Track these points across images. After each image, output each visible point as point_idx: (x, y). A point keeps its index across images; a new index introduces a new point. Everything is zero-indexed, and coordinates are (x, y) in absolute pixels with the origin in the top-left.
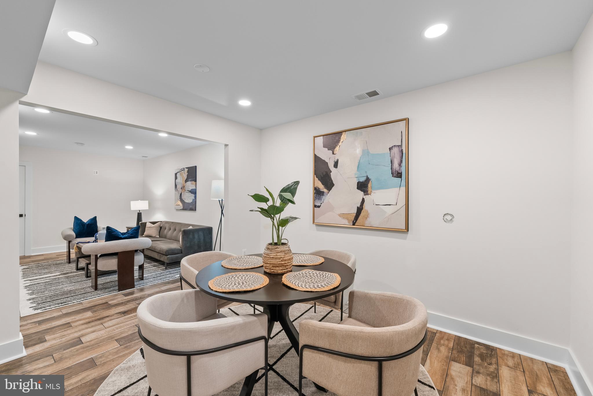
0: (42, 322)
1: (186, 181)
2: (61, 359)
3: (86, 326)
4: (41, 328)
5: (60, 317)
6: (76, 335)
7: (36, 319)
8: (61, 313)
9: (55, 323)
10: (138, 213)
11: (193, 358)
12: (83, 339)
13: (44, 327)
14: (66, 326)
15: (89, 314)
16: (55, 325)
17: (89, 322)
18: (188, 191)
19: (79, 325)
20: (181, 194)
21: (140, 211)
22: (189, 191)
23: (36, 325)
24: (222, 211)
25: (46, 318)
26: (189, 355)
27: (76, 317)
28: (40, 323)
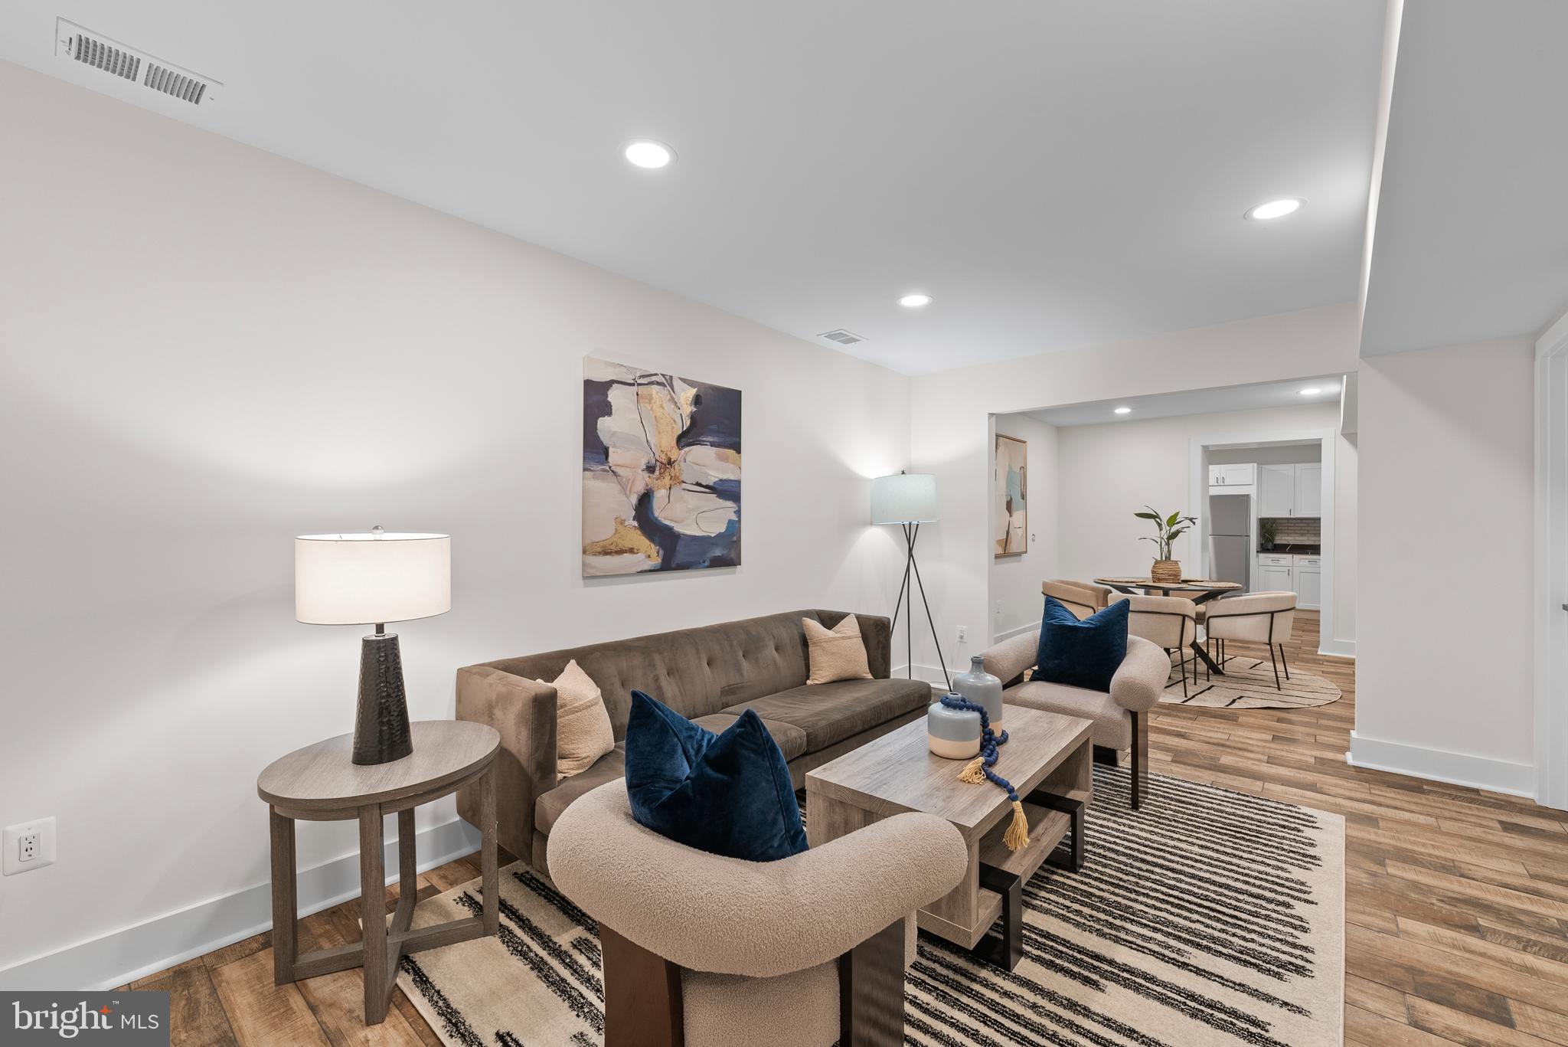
0: (1307, 785)
1: (686, 439)
2: (1308, 735)
3: (1250, 748)
4: (1315, 778)
5: (1272, 779)
6: (1273, 745)
7: (1316, 798)
8: (1267, 785)
9: (1289, 774)
10: (367, 643)
11: (1275, 614)
12: (1270, 738)
13: (1309, 777)
14: (1277, 761)
15: (1226, 760)
16: (1290, 769)
17: (1240, 749)
18: (698, 484)
19: (1258, 753)
20: (645, 500)
21: (380, 628)
22: (707, 487)
23: (1321, 786)
24: (910, 550)
25: (1298, 790)
26: (1272, 613)
27: (1250, 766)
28: (1312, 786)
